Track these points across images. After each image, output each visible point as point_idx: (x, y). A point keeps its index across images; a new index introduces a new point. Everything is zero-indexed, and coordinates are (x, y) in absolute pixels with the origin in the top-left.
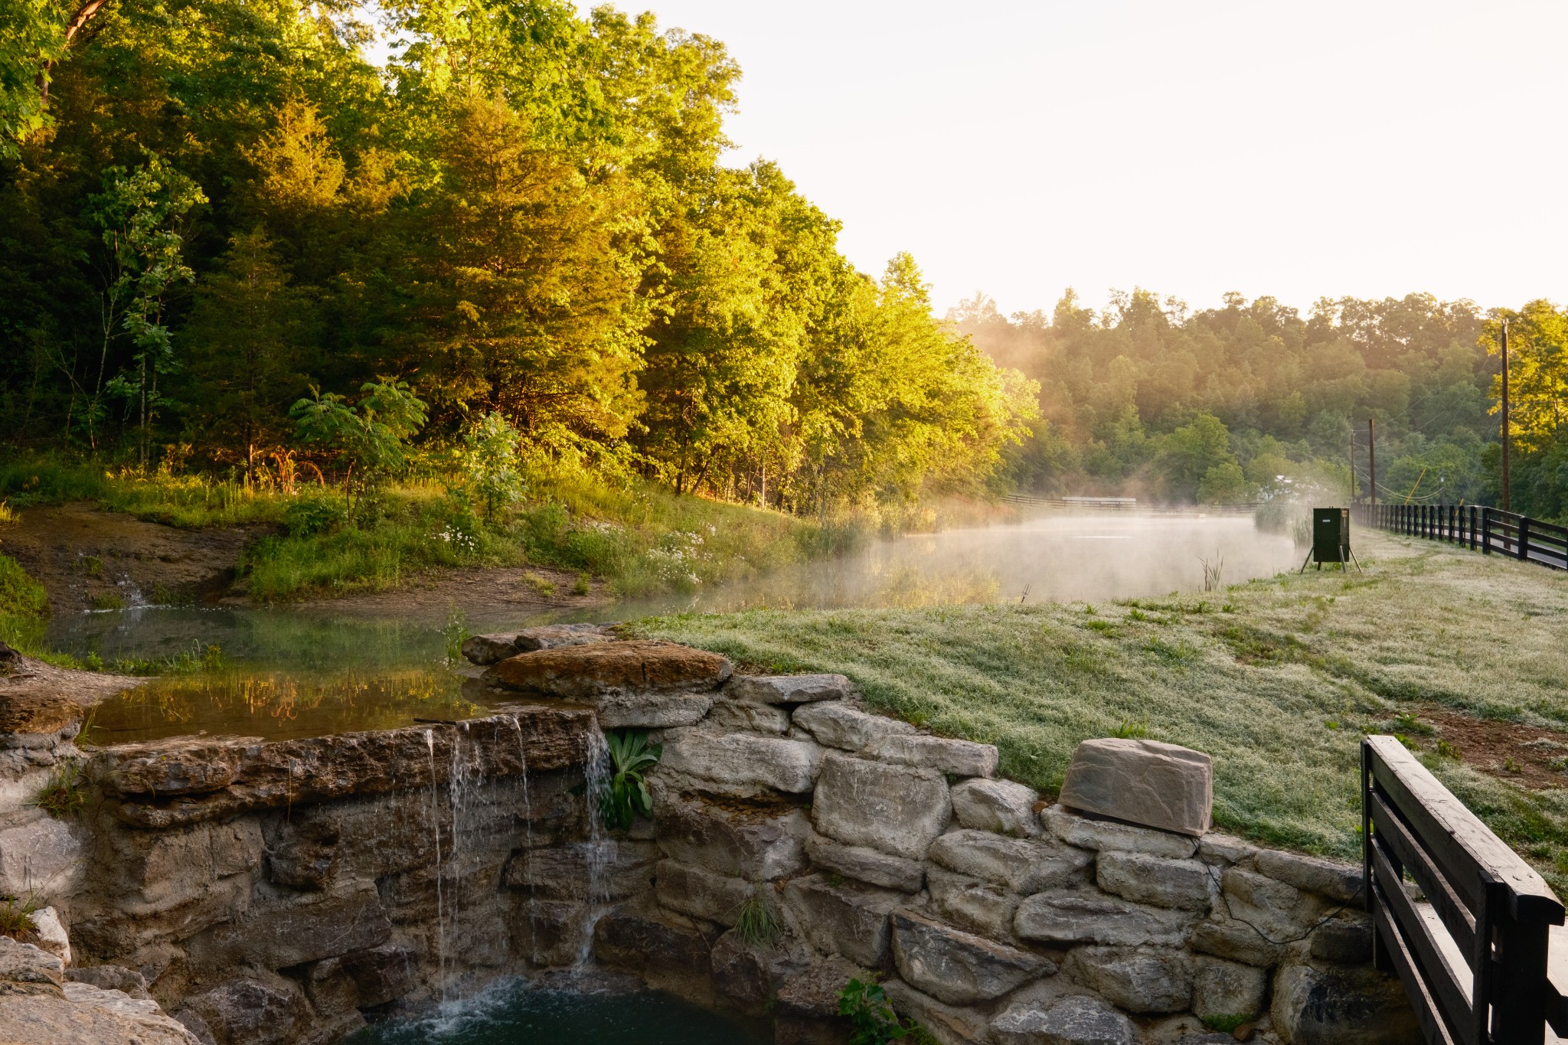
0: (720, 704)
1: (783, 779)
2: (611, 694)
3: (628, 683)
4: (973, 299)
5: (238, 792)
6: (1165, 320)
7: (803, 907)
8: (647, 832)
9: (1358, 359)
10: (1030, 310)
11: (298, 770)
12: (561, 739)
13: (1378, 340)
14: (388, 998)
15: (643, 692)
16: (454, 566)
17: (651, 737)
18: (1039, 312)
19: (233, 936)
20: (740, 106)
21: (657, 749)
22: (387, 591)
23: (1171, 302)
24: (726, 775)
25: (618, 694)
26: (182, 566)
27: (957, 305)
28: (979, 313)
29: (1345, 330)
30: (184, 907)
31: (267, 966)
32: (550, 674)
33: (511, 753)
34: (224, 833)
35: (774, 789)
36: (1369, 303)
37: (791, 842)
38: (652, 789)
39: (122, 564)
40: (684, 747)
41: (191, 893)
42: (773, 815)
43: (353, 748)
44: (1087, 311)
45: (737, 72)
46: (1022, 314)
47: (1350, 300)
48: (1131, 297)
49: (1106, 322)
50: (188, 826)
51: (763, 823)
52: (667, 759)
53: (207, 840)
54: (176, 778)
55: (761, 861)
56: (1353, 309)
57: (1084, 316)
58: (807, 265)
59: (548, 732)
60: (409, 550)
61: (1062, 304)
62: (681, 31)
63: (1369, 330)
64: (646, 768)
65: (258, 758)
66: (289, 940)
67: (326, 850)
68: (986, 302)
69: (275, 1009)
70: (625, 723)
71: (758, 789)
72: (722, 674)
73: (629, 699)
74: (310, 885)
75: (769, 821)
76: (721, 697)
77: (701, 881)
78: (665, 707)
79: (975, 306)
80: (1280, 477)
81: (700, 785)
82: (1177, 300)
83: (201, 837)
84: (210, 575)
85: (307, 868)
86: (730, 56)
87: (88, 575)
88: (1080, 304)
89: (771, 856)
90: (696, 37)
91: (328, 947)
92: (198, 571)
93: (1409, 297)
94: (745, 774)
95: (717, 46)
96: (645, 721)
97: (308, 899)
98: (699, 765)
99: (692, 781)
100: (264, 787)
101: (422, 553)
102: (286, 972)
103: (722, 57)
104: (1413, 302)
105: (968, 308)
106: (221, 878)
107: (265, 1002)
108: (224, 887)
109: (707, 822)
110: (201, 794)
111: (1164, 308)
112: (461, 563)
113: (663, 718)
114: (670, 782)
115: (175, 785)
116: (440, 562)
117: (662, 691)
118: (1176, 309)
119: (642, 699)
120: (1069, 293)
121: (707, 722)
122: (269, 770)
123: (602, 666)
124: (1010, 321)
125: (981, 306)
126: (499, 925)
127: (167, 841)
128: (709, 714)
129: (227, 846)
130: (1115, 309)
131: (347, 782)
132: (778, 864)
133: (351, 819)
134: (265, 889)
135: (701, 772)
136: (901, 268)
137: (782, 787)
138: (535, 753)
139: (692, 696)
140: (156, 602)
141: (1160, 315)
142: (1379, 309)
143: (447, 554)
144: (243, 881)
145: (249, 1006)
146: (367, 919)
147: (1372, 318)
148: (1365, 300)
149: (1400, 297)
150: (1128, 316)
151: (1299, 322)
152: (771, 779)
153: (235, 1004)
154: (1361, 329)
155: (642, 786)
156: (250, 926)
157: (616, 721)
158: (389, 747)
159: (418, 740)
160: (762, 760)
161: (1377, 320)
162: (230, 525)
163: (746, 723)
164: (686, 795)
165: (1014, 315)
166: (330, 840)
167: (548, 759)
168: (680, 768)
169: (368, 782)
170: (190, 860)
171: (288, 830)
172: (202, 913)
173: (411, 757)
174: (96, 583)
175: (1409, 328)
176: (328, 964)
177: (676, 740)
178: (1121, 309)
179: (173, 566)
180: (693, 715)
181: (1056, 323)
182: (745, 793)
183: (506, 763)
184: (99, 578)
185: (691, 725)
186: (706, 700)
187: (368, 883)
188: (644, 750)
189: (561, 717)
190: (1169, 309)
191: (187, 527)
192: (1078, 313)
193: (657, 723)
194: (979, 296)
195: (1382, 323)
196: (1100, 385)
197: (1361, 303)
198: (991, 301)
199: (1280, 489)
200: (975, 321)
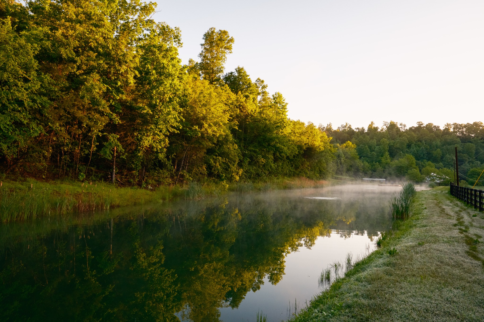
4: (345, 125)
6: (400, 129)
9: (458, 140)
10: (360, 127)
13: (465, 135)
18: (363, 128)
20: (232, 51)
23: (401, 125)
27: (340, 126)
28: (346, 128)
29: (454, 132)
36: (462, 125)
44: (377, 127)
46: (358, 128)
47: (456, 124)
48: (389, 123)
49: (382, 130)
56: (456, 126)
57: (376, 129)
61: (370, 125)
63: (462, 132)
68: (348, 126)
79: (345, 127)
80: (433, 173)
82: (403, 124)
88: (375, 126)
90: (220, 31)
95: (226, 33)
103: (228, 36)
104: (475, 124)
105: (343, 127)
111: (399, 126)
118: (402, 126)
120: (372, 123)
124: (355, 130)
125: (347, 127)
130: (385, 127)
141: (398, 128)
142: (465, 126)
147: (463, 129)
148: (460, 124)
149: (472, 123)
150: (388, 128)
151: (440, 130)
154: (460, 132)
161: (464, 130)
175: (475, 131)
178: (387, 126)
181: (368, 130)
190: (401, 126)
192: (374, 128)
194: (347, 124)
195: (466, 130)
196: (378, 147)
197: (459, 125)
198: (350, 125)
199: (432, 177)
200: (345, 131)
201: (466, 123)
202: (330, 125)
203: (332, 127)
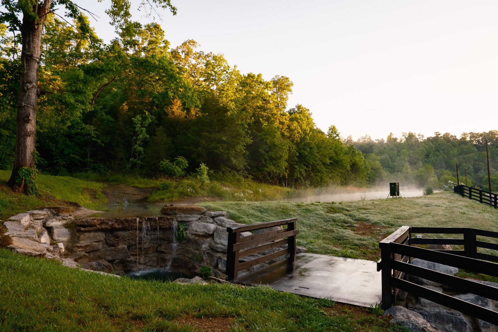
0: (202, 217)
1: (208, 231)
2: (180, 214)
3: (183, 212)
5: (98, 226)
6: (418, 140)
7: (207, 256)
8: (184, 242)
9: (475, 149)
10: (380, 139)
11: (110, 223)
12: (167, 222)
13: (481, 143)
14: (129, 269)
15: (186, 214)
16: (191, 196)
17: (187, 223)
18: (382, 139)
19: (98, 253)
20: (293, 92)
21: (188, 225)
22: (175, 201)
23: (419, 135)
24: (199, 230)
25: (181, 214)
26: (137, 196)
27: (360, 138)
28: (366, 140)
29: (471, 141)
30: (87, 246)
31: (105, 260)
32: (169, 210)
33: (156, 224)
34: (96, 234)
35: (207, 233)
36: (478, 133)
37: (208, 244)
38: (186, 234)
39: (125, 195)
40: (193, 225)
41: (88, 243)
42: (206, 238)
43: (122, 220)
44: (396, 138)
45: (292, 84)
46: (378, 140)
47: (472, 133)
48: (408, 134)
49: (401, 141)
50: (89, 232)
51: (203, 240)
52: (190, 228)
53: (93, 235)
54: (86, 223)
55: (201, 247)
56: (473, 135)
57: (395, 139)
58: (295, 129)
59: (164, 221)
60: (181, 193)
61: (389, 136)
62: (279, 76)
63: (478, 141)
64: (186, 229)
65: (103, 221)
66: (109, 255)
67: (117, 239)
68: (368, 137)
69: (104, 267)
70: (181, 220)
71: (204, 233)
72: (203, 211)
73: (183, 215)
74: (113, 245)
75: (205, 239)
76: (202, 216)
77: (191, 251)
78: (190, 217)
79: (365, 138)
80: (450, 181)
81: (194, 232)
82: (421, 134)
83: (92, 234)
84: (142, 198)
85: (113, 242)
86: (290, 81)
87: (117, 197)
88: (394, 136)
89: (204, 246)
90: (282, 77)
91: (117, 257)
92: (139, 197)
93: (490, 132)
94: (202, 230)
95: (287, 79)
96: (186, 220)
97: (113, 248)
98: (195, 228)
99: (193, 232)
100: (103, 226)
101: (184, 194)
102: (109, 261)
103: (289, 81)
104: (491, 133)
105: (363, 139)
106: (95, 242)
107: (102, 265)
108: (96, 244)
109: (194, 240)
110: (92, 226)
111: (417, 137)
112: (192, 195)
113: (190, 219)
114: (190, 232)
115: (86, 224)
116: (188, 195)
117: (190, 214)
118: (420, 137)
119: (185, 215)
120: (391, 134)
121: (199, 221)
122: (105, 223)
123: (178, 209)
124: (375, 141)
125: (367, 138)
126: (155, 258)
127: (85, 234)
128: (199, 219)
129: (97, 236)
130: (404, 138)
131: (120, 226)
132: (205, 248)
133: (122, 234)
134: (105, 245)
135: (195, 230)
136: (333, 130)
137: (208, 233)
138: (161, 224)
139: (196, 215)
140: (130, 203)
141: (416, 139)
142: (481, 135)
143: (189, 194)
144: (101, 243)
145: (99, 265)
146: (125, 253)
147: (479, 137)
148: (477, 133)
149: (487, 132)
150: (407, 139)
151: (456, 139)
152: (206, 231)
153: (97, 265)
154: (476, 141)
155: (184, 233)
156: (102, 252)
157: (180, 220)
158: (129, 221)
159: (135, 220)
160: (205, 228)
161: (480, 138)
162: (149, 188)
163: (206, 221)
164: (192, 235)
165: (375, 140)
166: (118, 237)
167: (164, 226)
168: (191, 229)
169: (124, 227)
170: (89, 238)
171: (110, 235)
172: (91, 248)
173: (134, 223)
174: (118, 199)
175: (491, 140)
176: (117, 261)
177: (192, 224)
178: (405, 137)
179: (135, 196)
180: (196, 219)
181: (388, 141)
182: (201, 234)
183: (155, 226)
184: (119, 198)
185: (195, 221)
186: (199, 216)
187: (126, 247)
188: (186, 226)
189: (167, 218)
190: (419, 137)
191: (140, 188)
192: (393, 139)
193: (188, 220)
194: (366, 135)
195: (482, 139)
196: (398, 157)
197: (475, 134)
198: (369, 136)
199: (450, 184)
200: (365, 142)
201: (482, 132)
202: (350, 136)
203: (352, 138)
